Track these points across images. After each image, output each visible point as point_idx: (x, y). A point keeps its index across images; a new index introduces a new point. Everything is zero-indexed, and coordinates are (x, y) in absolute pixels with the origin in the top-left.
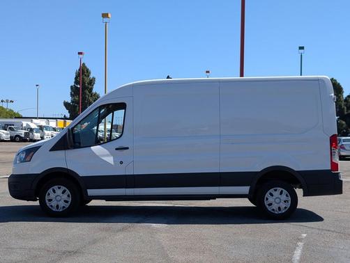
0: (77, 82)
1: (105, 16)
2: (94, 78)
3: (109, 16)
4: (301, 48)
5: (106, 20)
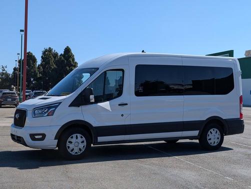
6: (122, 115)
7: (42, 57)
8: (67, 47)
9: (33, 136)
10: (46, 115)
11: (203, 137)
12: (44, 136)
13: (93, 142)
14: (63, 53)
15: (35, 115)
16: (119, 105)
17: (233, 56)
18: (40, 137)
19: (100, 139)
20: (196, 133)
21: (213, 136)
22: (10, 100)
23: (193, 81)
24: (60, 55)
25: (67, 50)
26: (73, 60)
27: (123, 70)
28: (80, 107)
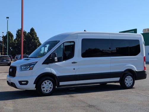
6: (74, 69)
7: (16, 34)
8: (32, 28)
9: (20, 83)
10: (28, 69)
11: (122, 81)
12: (27, 82)
13: (57, 85)
14: (30, 32)
15: (21, 70)
16: (72, 63)
17: (137, 33)
18: (25, 83)
19: (61, 83)
20: (118, 79)
21: (128, 80)
22: (5, 61)
23: (117, 48)
24: (28, 33)
25: (32, 30)
26: (36, 35)
27: (74, 42)
28: (49, 64)
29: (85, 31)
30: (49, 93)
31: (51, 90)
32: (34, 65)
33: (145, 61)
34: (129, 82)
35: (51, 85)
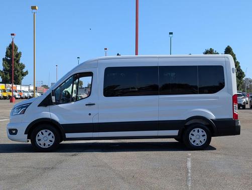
0: (7, 55)
1: (34, 8)
2: (20, 53)
3: (37, 8)
4: (171, 33)
5: (34, 11)
6: (90, 114)
10: (19, 113)
12: (16, 131)
16: (86, 105)
19: (68, 135)
21: (197, 136)
28: (48, 107)
29: (118, 55)
30: (48, 148)
31: (51, 145)
32: (27, 107)
33: (236, 103)
34: (199, 139)
35: (51, 136)
